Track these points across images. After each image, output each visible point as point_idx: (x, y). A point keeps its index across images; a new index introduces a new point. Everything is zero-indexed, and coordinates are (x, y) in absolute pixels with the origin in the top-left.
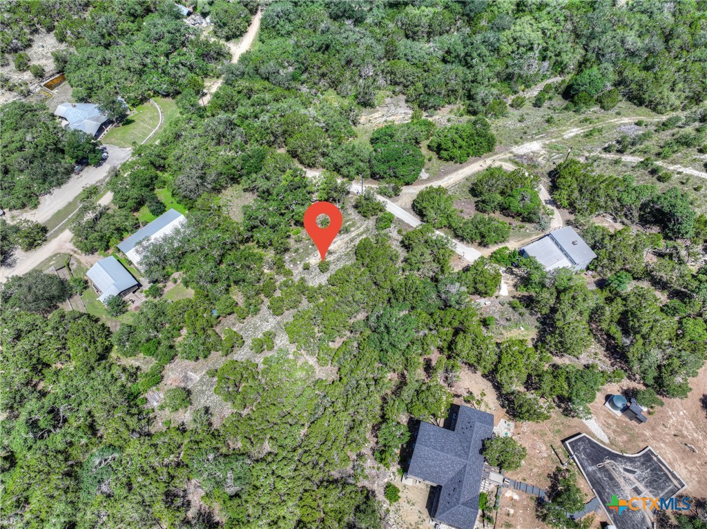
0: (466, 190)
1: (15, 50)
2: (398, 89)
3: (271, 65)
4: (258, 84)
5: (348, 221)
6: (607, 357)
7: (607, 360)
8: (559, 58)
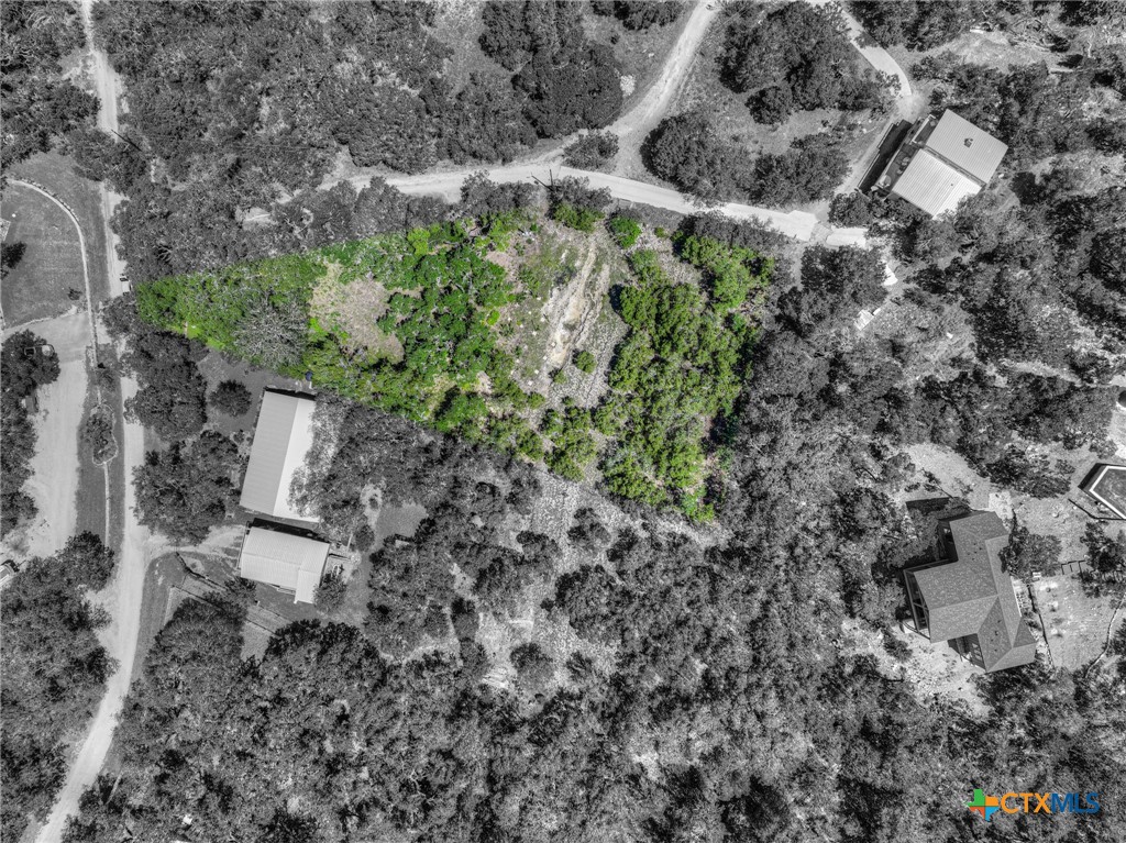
6: (1086, 325)
7: (1087, 329)
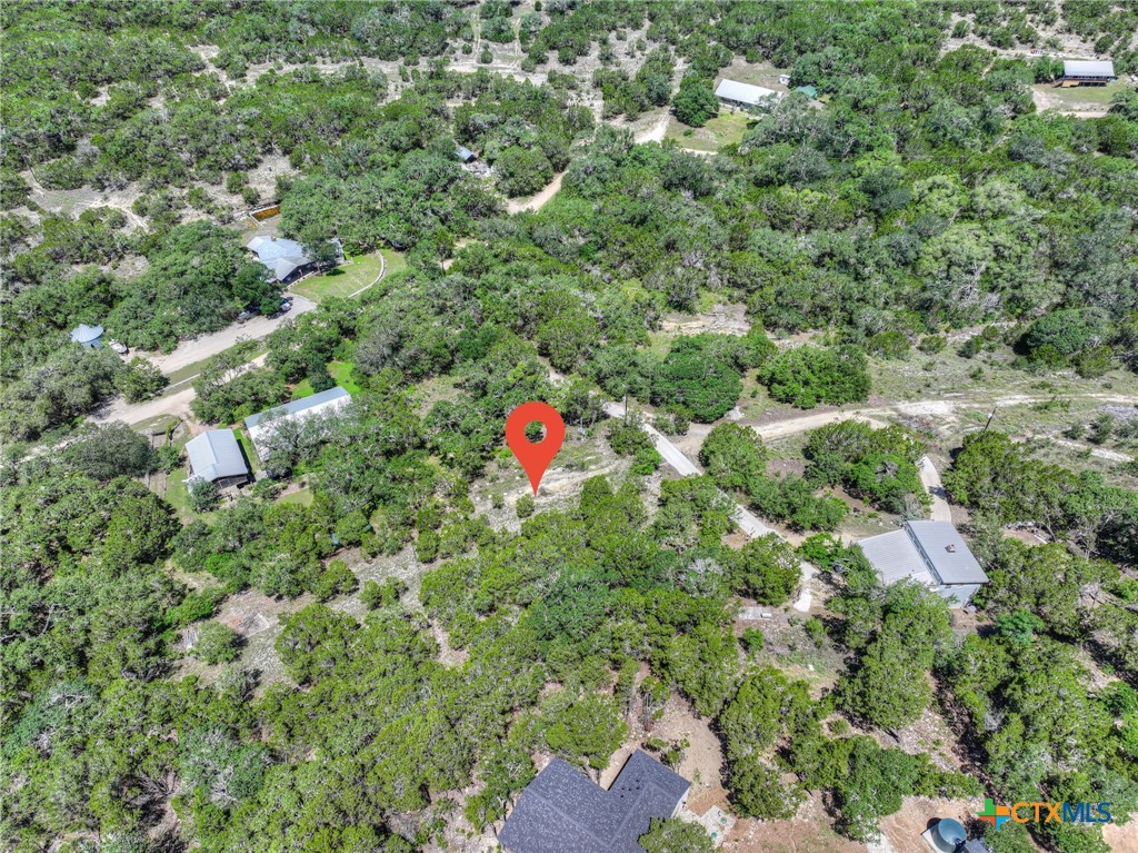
0: (799, 448)
1: (235, 168)
2: (736, 293)
3: (553, 229)
4: (526, 250)
5: (591, 454)
7: (956, 758)
8: (1017, 292)
